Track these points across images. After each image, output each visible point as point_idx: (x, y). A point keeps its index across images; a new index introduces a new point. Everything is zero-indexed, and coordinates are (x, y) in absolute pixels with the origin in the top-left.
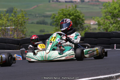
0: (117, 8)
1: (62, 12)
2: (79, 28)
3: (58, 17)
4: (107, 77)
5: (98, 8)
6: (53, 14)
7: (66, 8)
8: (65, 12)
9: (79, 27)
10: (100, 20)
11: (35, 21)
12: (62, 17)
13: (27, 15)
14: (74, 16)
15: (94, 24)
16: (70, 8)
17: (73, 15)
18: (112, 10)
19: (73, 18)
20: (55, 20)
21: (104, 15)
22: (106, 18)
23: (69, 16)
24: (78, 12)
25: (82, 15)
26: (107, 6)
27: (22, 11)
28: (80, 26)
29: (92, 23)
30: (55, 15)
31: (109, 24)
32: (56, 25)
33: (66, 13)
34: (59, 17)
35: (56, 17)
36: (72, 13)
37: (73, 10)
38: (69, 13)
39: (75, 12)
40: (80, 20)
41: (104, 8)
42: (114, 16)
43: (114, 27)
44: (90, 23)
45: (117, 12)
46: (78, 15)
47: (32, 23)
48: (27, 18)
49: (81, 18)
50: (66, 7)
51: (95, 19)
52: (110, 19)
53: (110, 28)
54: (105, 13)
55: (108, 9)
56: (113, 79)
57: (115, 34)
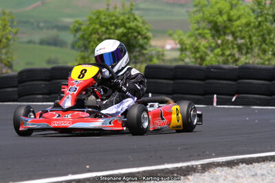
0: (225, 11)
1: (98, 18)
2: (136, 57)
3: (88, 28)
4: (181, 167)
5: (183, 11)
6: (76, 22)
7: (108, 9)
8: (103, 17)
9: (138, 54)
10: (184, 38)
11: (37, 37)
12: (98, 29)
13: (15, 23)
14: (125, 27)
15: (173, 49)
16: (115, 8)
17: (123, 24)
18: (214, 17)
19: (122, 32)
20: (79, 35)
21: (196, 26)
22: (200, 34)
23: (113, 28)
24: (135, 19)
25: (147, 26)
26: (202, 7)
28: (139, 51)
29: (168, 47)
30: (81, 24)
31: (206, 48)
32: (83, 49)
33: (107, 20)
34: (90, 29)
35: (83, 27)
36: (123, 21)
37: (124, 14)
38: (114, 20)
39: (128, 18)
40: (139, 37)
41: (195, 9)
42: (217, 30)
44: (163, 47)
45: (225, 21)
46: (135, 27)
47: (30, 42)
48: (14, 30)
49: (143, 33)
50: (108, 5)
51: (176, 36)
52: (209, 36)
53: (208, 58)
54: (198, 22)
55: (204, 13)
56: (195, 171)
57: (215, 70)
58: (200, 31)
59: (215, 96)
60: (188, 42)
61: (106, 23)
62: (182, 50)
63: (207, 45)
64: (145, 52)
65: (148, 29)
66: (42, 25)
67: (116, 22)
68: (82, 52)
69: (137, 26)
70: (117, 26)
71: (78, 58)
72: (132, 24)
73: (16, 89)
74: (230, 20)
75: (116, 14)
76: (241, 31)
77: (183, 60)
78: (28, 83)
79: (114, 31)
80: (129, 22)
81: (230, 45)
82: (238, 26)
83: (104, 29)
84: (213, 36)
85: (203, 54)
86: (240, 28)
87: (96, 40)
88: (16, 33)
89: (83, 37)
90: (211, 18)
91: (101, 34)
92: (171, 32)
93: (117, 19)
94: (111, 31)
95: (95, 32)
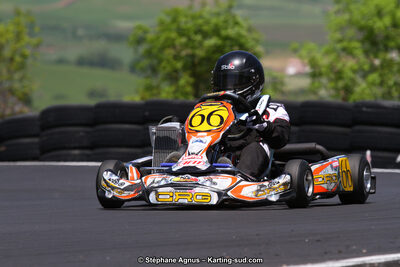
0: (386, 10)
1: (174, 20)
3: (158, 38)
6: (139, 28)
7: (191, 6)
8: (184, 19)
11: (73, 52)
12: (174, 40)
13: (37, 29)
14: (219, 36)
15: (299, 75)
16: (204, 5)
17: (216, 32)
18: (369, 19)
20: (142, 49)
21: (338, 35)
22: (344, 49)
23: (198, 38)
24: (237, 23)
25: (255, 35)
27: (18, 13)
29: (291, 70)
30: (146, 32)
31: (354, 71)
32: (149, 72)
33: (190, 25)
34: (163, 38)
35: (150, 36)
37: (218, 14)
38: (201, 26)
39: (226, 22)
41: (336, 7)
42: (374, 42)
44: (283, 70)
45: (386, 28)
47: (61, 61)
48: (34, 41)
51: (304, 52)
52: (359, 53)
53: (358, 90)
54: (341, 29)
55: (351, 12)
57: (369, 110)
58: (345, 44)
59: (368, 153)
60: (324, 62)
61: (188, 29)
62: (315, 75)
63: (356, 67)
65: (257, 41)
66: (80, 32)
67: (205, 28)
68: (147, 77)
69: (240, 35)
70: (206, 35)
71: (141, 89)
72: (231, 32)
73: (36, 140)
74: (396, 25)
75: (206, 15)
77: (315, 93)
78: (57, 130)
79: (201, 44)
80: (226, 28)
83: (184, 40)
84: (366, 53)
85: (350, 84)
87: (170, 57)
88: (37, 46)
89: (149, 54)
90: (363, 23)
91: (178, 48)
92: (295, 45)
93: (207, 22)
94: (196, 44)
95: (170, 44)
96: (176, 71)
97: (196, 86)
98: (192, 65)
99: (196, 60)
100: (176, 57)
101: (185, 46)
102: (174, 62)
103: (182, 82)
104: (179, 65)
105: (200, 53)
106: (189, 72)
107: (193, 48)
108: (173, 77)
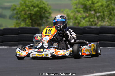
1: (25, 3)
2: (44, 23)
3: (20, 8)
6: (14, 5)
8: (28, 2)
10: (69, 13)
12: (24, 9)
17: (38, 6)
18: (85, 2)
19: (37, 10)
20: (15, 12)
21: (75, 7)
22: (77, 11)
23: (32, 8)
24: (44, 3)
25: (49, 7)
28: (46, 20)
30: (16, 6)
31: (80, 17)
32: (17, 19)
35: (18, 7)
36: (37, 4)
37: (38, 1)
38: (33, 4)
39: (40, 3)
40: (46, 13)
42: (86, 9)
43: (86, 21)
45: (90, 4)
46: (44, 7)
49: (47, 10)
51: (65, 12)
52: (82, 12)
53: (82, 23)
54: (76, 4)
57: (88, 29)
58: (78, 9)
59: (88, 42)
60: (71, 15)
61: (29, 5)
62: (69, 19)
63: (81, 16)
64: (49, 20)
65: (50, 9)
67: (34, 5)
68: (17, 20)
70: (34, 7)
71: (14, 24)
74: (93, 3)
76: (98, 9)
77: (69, 24)
79: (33, 9)
80: (40, 5)
81: (93, 16)
82: (97, 7)
84: (84, 12)
85: (79, 21)
86: (98, 8)
89: (17, 13)
90: (83, 3)
91: (26, 11)
92: (62, 10)
93: (35, 3)
94: (32, 10)
95: (23, 10)
96: (25, 18)
97: (32, 23)
98: (30, 16)
99: (32, 15)
100: (25, 14)
101: (28, 10)
102: (24, 16)
103: (27, 21)
104: (26, 16)
105: (33, 13)
106: (30, 18)
107: (31, 11)
108: (24, 20)
